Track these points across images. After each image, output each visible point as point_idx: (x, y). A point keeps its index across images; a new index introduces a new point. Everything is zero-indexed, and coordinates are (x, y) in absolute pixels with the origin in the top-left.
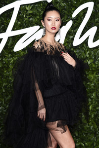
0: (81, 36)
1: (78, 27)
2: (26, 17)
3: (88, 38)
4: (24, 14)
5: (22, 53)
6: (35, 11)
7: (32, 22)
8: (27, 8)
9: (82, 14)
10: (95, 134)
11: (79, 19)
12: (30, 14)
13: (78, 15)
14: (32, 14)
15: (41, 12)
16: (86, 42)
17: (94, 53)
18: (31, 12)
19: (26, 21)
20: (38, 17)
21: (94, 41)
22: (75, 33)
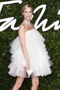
0: (38, 24)
1: (36, 19)
2: (6, 12)
3: (42, 26)
4: (5, 10)
5: (3, 33)
6: (12, 9)
7: (10, 15)
8: (7, 7)
9: (39, 11)
10: (44, 82)
11: (37, 14)
12: (8, 10)
13: (37, 12)
14: (10, 10)
15: (15, 9)
16: (41, 28)
17: (46, 34)
18: (9, 9)
19: (6, 14)
20: (13, 12)
21: (46, 27)
22: (35, 22)
